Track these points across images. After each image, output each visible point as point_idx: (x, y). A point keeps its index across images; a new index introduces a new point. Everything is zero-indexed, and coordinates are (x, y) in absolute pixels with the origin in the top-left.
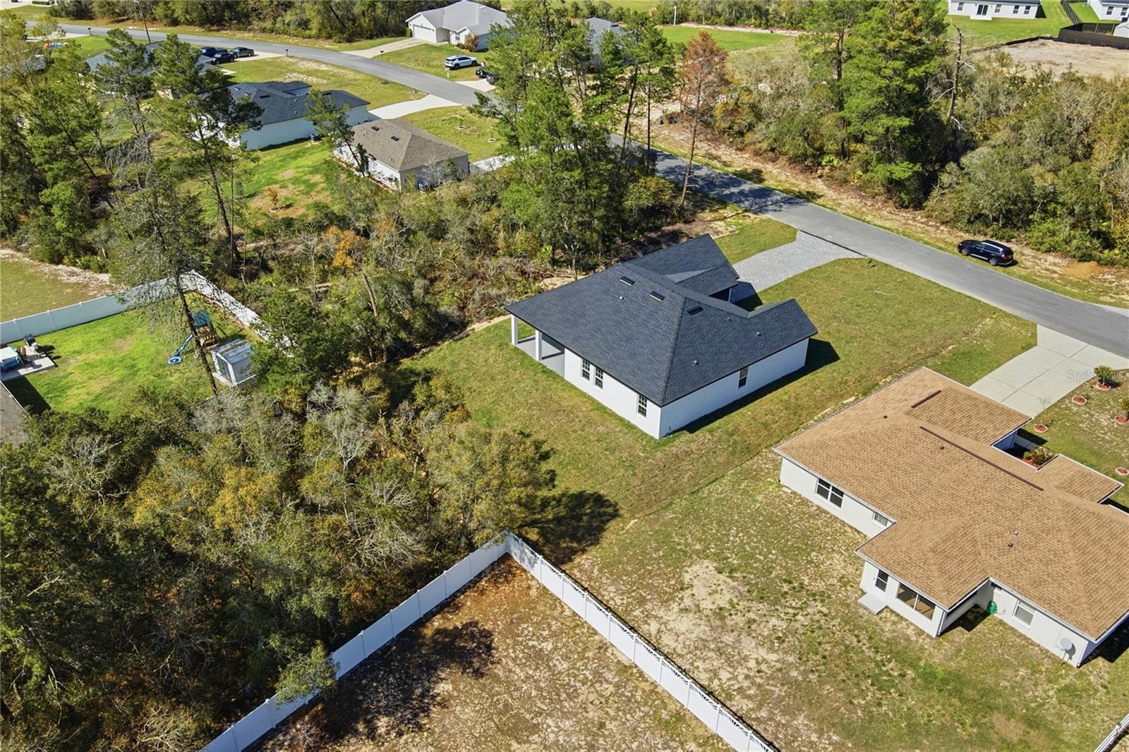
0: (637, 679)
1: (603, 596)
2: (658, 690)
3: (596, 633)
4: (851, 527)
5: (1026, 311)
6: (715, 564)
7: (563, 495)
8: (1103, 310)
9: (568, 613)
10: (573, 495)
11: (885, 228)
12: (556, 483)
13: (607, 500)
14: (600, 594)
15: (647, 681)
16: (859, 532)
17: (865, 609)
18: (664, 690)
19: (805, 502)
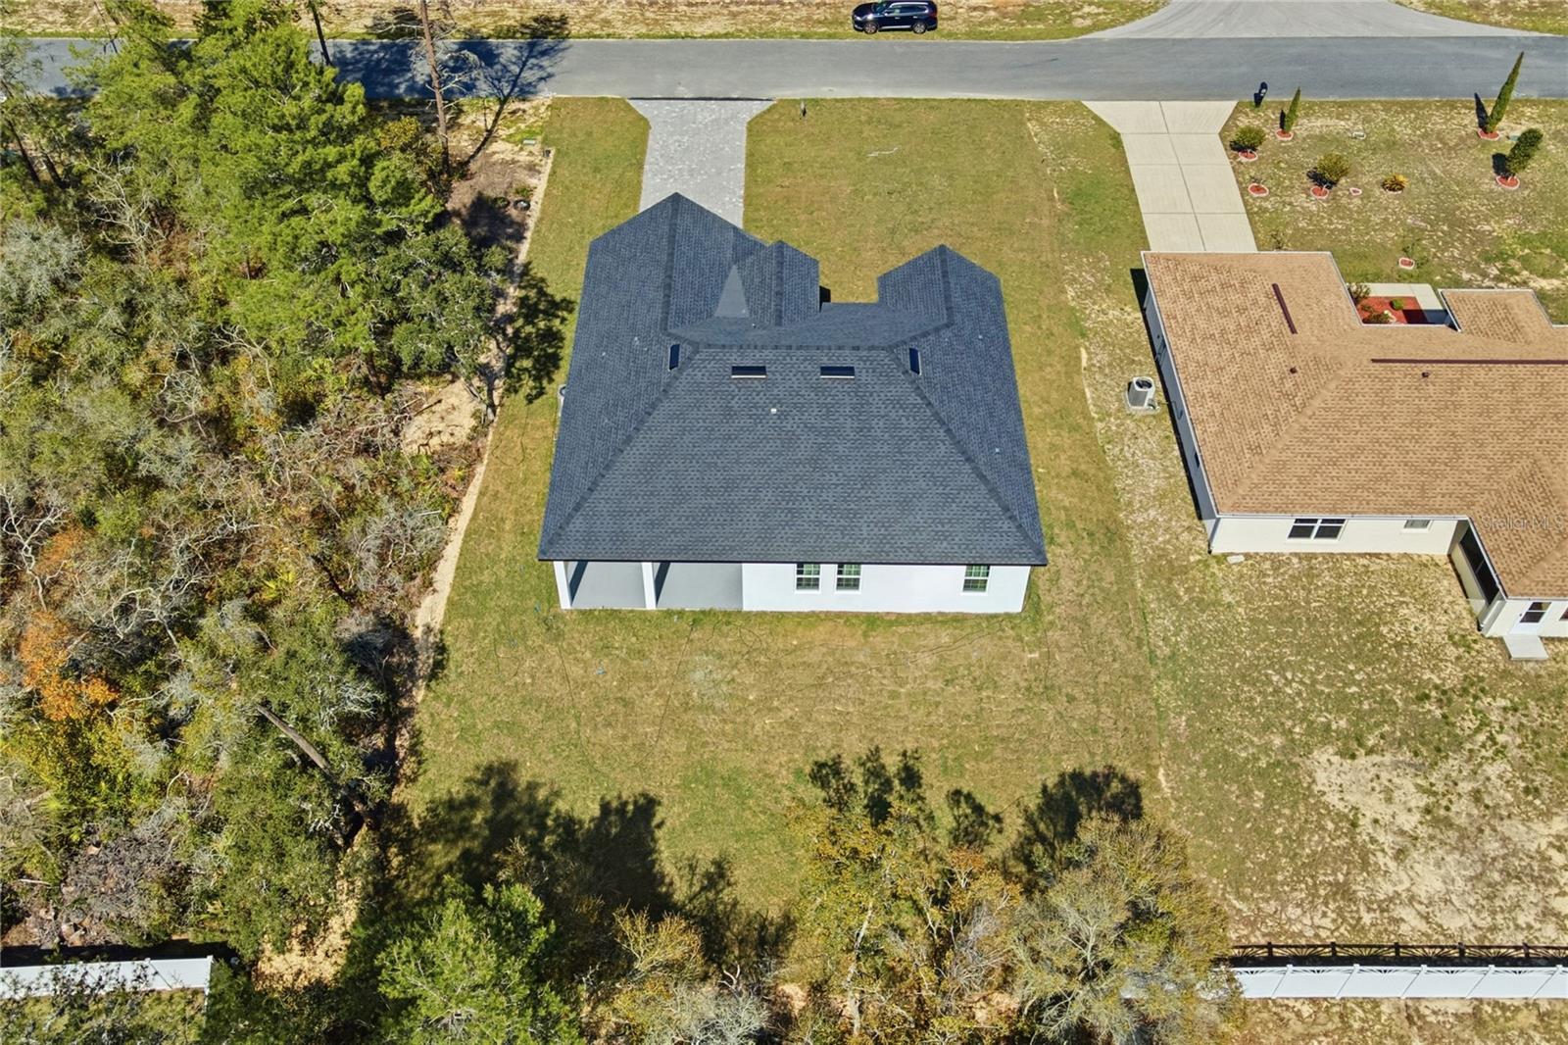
0: (1507, 1020)
1: (1301, 934)
2: (1544, 1007)
3: (1376, 1003)
4: (1363, 555)
5: (1044, 87)
6: (1331, 751)
7: (1030, 820)
8: (1099, 43)
9: (1307, 1010)
10: (1040, 808)
11: (719, 36)
12: (991, 809)
13: (1095, 775)
14: (1293, 935)
15: (1517, 1009)
16: (1377, 556)
17: (1528, 661)
18: (1550, 1001)
19: (1277, 561)
